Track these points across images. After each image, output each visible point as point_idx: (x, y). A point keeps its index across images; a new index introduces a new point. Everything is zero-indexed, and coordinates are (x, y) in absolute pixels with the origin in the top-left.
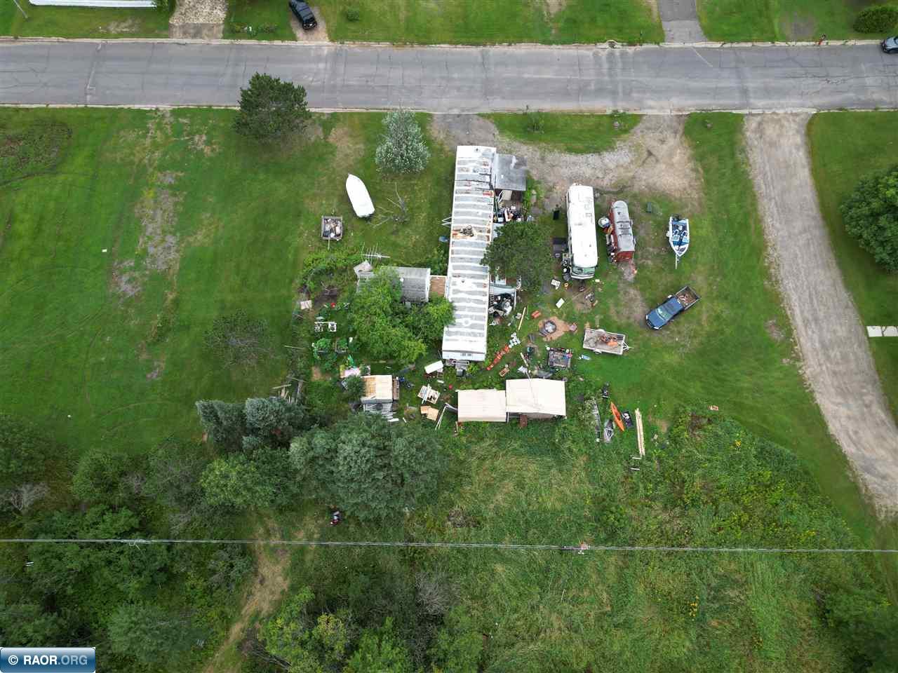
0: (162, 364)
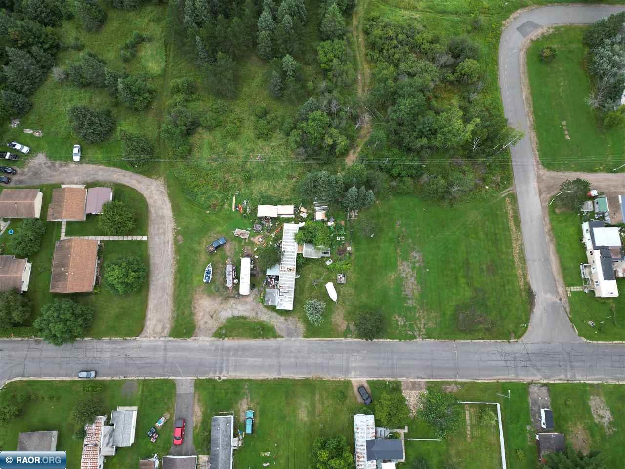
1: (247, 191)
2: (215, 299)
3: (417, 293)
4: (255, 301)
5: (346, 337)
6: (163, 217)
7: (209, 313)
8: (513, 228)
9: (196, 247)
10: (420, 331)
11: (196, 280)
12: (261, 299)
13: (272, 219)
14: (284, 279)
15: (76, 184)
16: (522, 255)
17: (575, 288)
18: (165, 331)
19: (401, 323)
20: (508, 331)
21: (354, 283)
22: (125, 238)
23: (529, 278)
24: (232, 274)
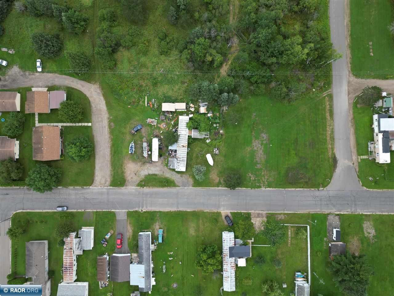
0: (253, 117)
1: (155, 92)
2: (137, 164)
3: (263, 160)
4: (162, 165)
5: (218, 187)
6: (100, 110)
7: (134, 172)
8: (328, 118)
9: (124, 130)
10: (264, 183)
11: (124, 151)
12: (166, 164)
13: (172, 112)
14: (180, 152)
15: (41, 87)
16: (332, 136)
17: (363, 156)
18: (107, 183)
19: (252, 178)
20: (319, 183)
21: (224, 153)
22: (77, 124)
23: (335, 151)
24: (147, 148)
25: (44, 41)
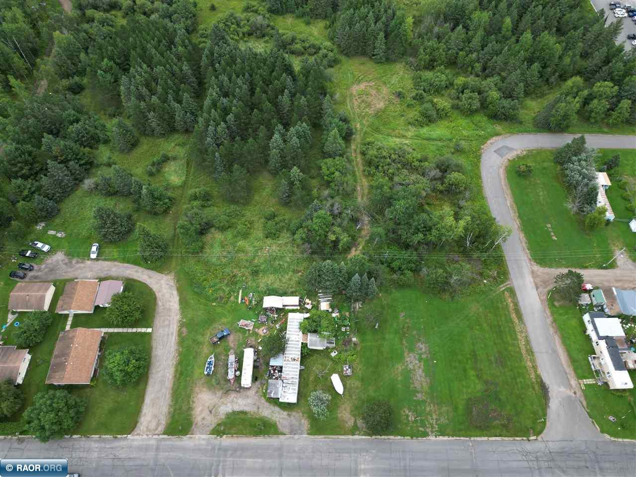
0: (401, 318)
1: (254, 284)
2: (215, 393)
3: (426, 387)
4: (257, 395)
5: (353, 434)
6: (169, 310)
7: (208, 408)
8: (516, 321)
9: (200, 338)
10: (432, 427)
11: (197, 372)
12: (263, 393)
13: (278, 310)
14: (287, 369)
15: (90, 279)
16: (528, 347)
17: (587, 380)
18: (160, 428)
19: (411, 418)
20: (526, 427)
21: (360, 375)
22: (130, 330)
23: (539, 371)
24: (235, 365)
25: (112, 216)
